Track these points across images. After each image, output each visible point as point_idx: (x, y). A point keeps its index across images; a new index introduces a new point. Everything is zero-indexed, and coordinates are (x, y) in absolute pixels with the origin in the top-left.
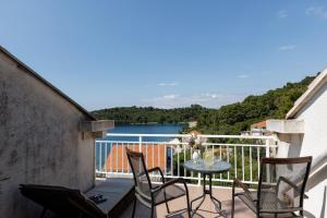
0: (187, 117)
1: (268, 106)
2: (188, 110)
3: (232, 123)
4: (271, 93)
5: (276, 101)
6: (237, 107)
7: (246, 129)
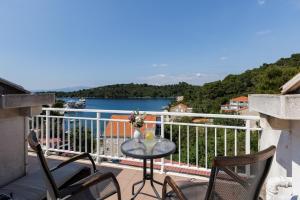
0: (175, 93)
1: (245, 84)
2: (176, 86)
3: (214, 98)
4: (248, 73)
5: (253, 79)
6: (218, 84)
7: (225, 102)
